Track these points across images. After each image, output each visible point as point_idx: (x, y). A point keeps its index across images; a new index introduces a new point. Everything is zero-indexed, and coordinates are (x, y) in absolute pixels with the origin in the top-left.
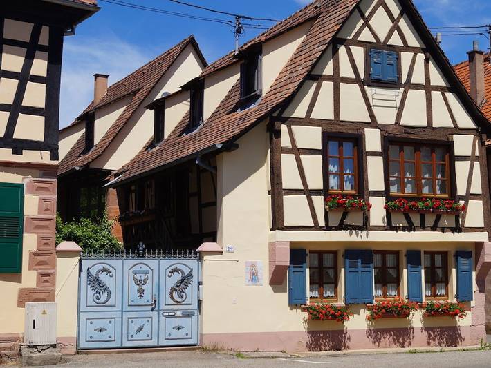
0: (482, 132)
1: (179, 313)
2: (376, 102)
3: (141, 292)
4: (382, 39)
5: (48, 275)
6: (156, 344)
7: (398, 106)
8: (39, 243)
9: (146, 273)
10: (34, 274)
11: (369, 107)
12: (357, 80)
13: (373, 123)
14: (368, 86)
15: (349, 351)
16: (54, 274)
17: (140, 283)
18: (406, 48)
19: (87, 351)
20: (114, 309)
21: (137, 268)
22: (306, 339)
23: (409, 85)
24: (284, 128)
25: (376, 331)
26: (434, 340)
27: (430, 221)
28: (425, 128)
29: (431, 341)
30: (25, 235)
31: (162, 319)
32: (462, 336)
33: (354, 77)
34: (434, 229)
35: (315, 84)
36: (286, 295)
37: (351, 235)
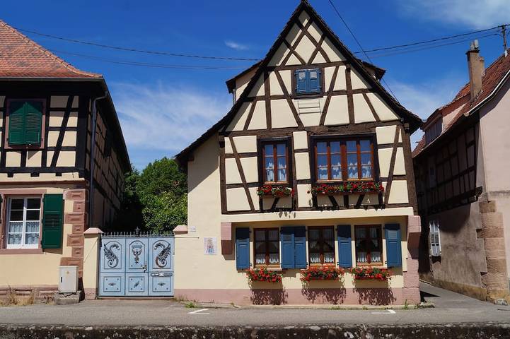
0: (405, 122)
1: (161, 274)
2: (301, 111)
3: (137, 259)
4: (307, 61)
5: (80, 249)
6: (147, 295)
7: (322, 111)
8: (74, 230)
9: (140, 247)
10: (70, 248)
11: (296, 115)
12: (286, 96)
13: (300, 127)
14: (295, 99)
15: (286, 305)
16: (83, 248)
17: (137, 254)
18: (329, 64)
19: (103, 298)
20: (120, 271)
21: (134, 244)
22: (251, 295)
23: (332, 93)
24: (227, 139)
25: (311, 291)
26: (365, 299)
27: (353, 200)
28: (348, 125)
29: (363, 300)
30: (65, 225)
31: (151, 278)
32: (394, 297)
33: (283, 94)
34: (357, 207)
35: (251, 104)
36: (234, 262)
37: (280, 215)
